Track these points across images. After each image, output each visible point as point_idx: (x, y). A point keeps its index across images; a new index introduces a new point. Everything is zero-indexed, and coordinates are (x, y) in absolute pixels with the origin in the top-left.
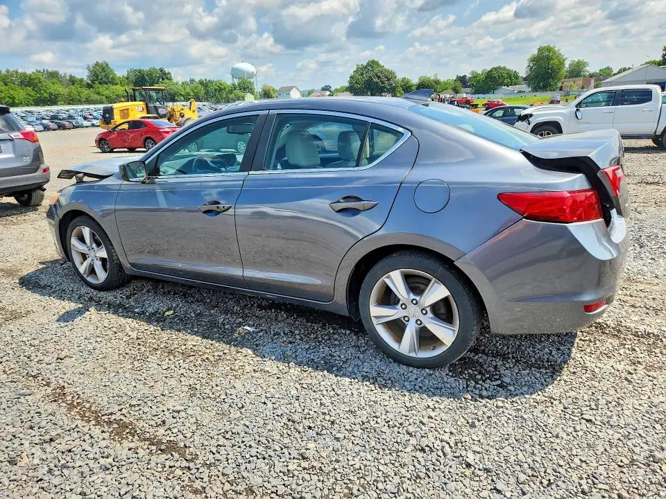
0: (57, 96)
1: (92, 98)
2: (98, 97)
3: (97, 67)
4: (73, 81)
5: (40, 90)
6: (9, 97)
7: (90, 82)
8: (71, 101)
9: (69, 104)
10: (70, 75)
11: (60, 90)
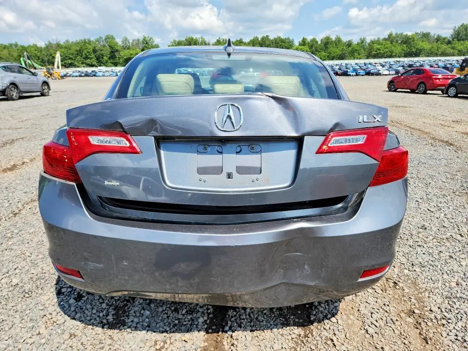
0: (421, 51)
1: (447, 52)
2: (452, 51)
3: (461, 28)
4: (438, 39)
5: (411, 46)
6: (390, 51)
7: (451, 39)
8: (430, 54)
9: (428, 56)
10: (438, 35)
11: (425, 46)
